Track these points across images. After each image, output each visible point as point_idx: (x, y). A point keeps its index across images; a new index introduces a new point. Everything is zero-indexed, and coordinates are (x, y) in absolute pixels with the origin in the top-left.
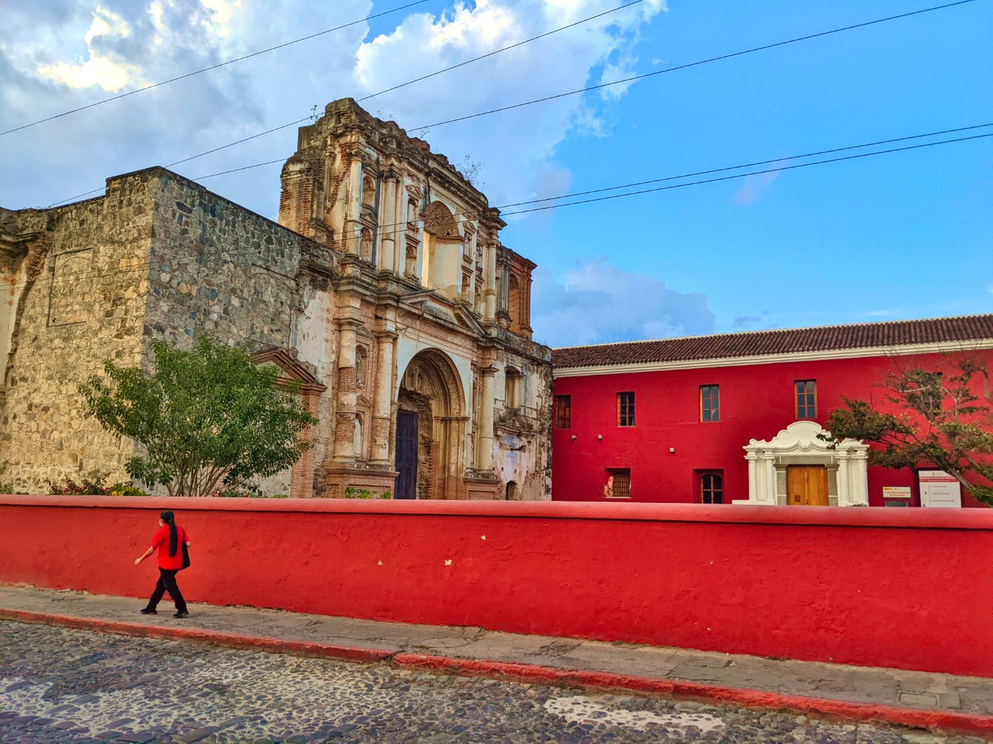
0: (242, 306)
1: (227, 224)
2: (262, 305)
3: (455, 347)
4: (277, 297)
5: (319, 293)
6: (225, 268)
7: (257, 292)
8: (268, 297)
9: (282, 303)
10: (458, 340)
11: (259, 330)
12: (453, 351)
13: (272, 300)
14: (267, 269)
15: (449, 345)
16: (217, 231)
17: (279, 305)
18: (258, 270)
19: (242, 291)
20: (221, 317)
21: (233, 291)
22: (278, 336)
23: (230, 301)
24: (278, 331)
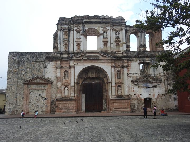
0: (30, 70)
1: (25, 56)
2: (36, 69)
3: (102, 63)
4: (39, 66)
5: (51, 62)
6: (25, 64)
7: (34, 67)
8: (37, 67)
9: (41, 67)
10: (103, 61)
11: (35, 74)
12: (100, 65)
13: (38, 67)
14: (36, 61)
15: (98, 63)
16: (23, 58)
17: (40, 67)
18: (34, 62)
19: (30, 67)
20: (25, 73)
21: (28, 68)
22: (40, 74)
23: (27, 70)
24: (40, 73)
